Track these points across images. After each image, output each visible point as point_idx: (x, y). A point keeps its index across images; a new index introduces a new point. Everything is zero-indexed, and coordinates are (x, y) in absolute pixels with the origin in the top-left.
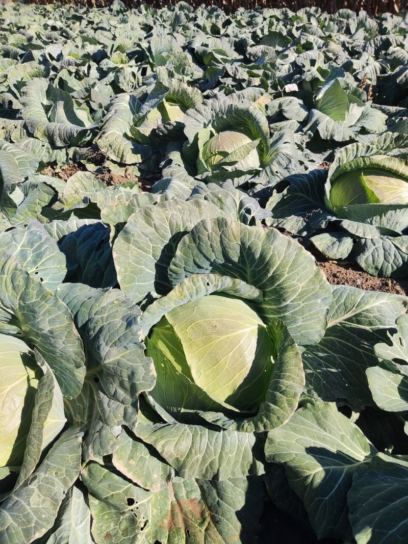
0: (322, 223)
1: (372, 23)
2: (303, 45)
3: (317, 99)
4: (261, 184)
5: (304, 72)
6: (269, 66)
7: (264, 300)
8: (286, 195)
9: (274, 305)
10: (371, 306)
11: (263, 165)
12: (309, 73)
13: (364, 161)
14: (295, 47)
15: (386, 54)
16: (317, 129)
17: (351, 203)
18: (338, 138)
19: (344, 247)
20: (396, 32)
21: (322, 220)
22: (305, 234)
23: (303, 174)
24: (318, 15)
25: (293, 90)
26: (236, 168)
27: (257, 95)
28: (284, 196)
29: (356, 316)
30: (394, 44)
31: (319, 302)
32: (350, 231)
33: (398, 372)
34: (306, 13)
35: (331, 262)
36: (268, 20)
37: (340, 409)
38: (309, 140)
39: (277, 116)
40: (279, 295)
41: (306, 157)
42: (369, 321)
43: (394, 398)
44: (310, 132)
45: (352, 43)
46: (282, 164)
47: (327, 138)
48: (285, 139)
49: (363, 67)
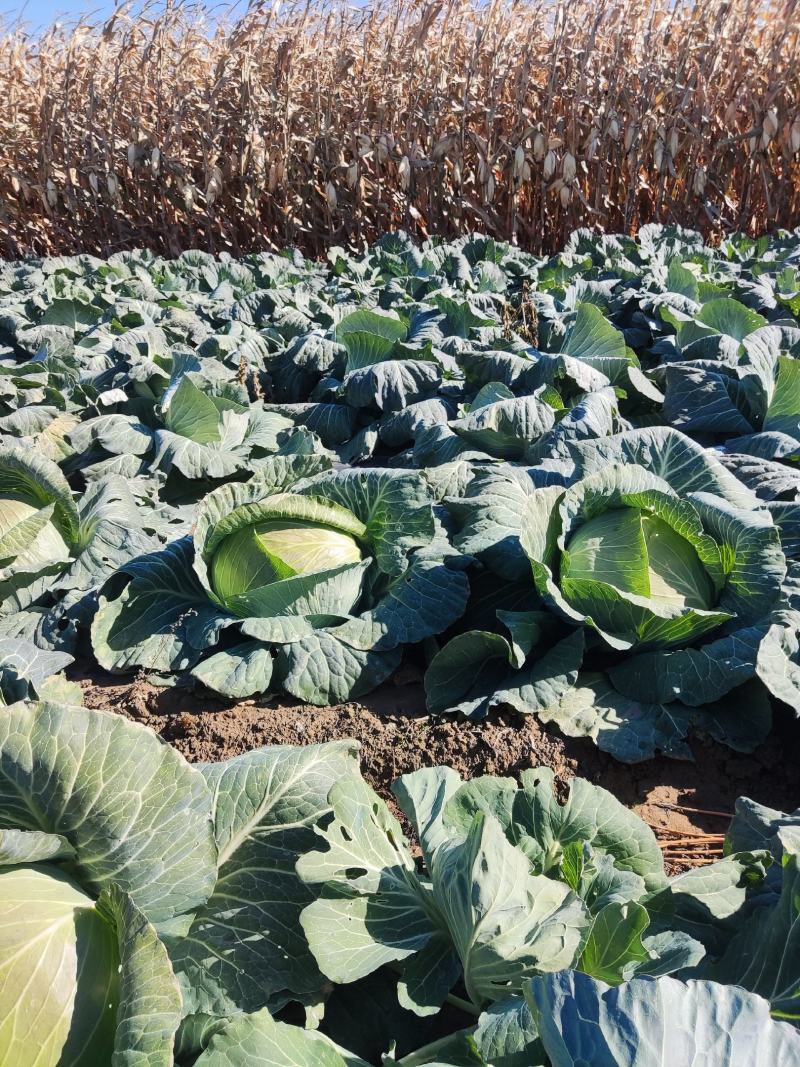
0: (209, 636)
1: (240, 270)
2: (123, 318)
3: (164, 410)
4: (77, 589)
5: (132, 366)
6: (61, 363)
7: (77, 850)
8: (129, 600)
9: (99, 853)
10: (294, 781)
11: (75, 552)
12: (140, 367)
13: (250, 511)
14: (108, 324)
15: (272, 320)
16: (174, 465)
17: (252, 586)
18: (215, 472)
19: (257, 670)
20: (285, 281)
21: (207, 630)
22: (185, 663)
23: (153, 554)
24: (149, 262)
25: (117, 400)
26: (13, 572)
27: (42, 419)
28: (125, 604)
29: (274, 809)
30: (280, 303)
31: (188, 813)
32: (259, 638)
33: (356, 894)
34: (125, 260)
35: (243, 704)
36: (51, 279)
37: (277, 1017)
38: (162, 486)
39: (92, 451)
40: (101, 831)
41: (163, 517)
42: (299, 811)
43: (361, 948)
44: (159, 472)
45: (213, 307)
46: (112, 541)
47: (196, 476)
48: (108, 495)
49: (238, 345)
